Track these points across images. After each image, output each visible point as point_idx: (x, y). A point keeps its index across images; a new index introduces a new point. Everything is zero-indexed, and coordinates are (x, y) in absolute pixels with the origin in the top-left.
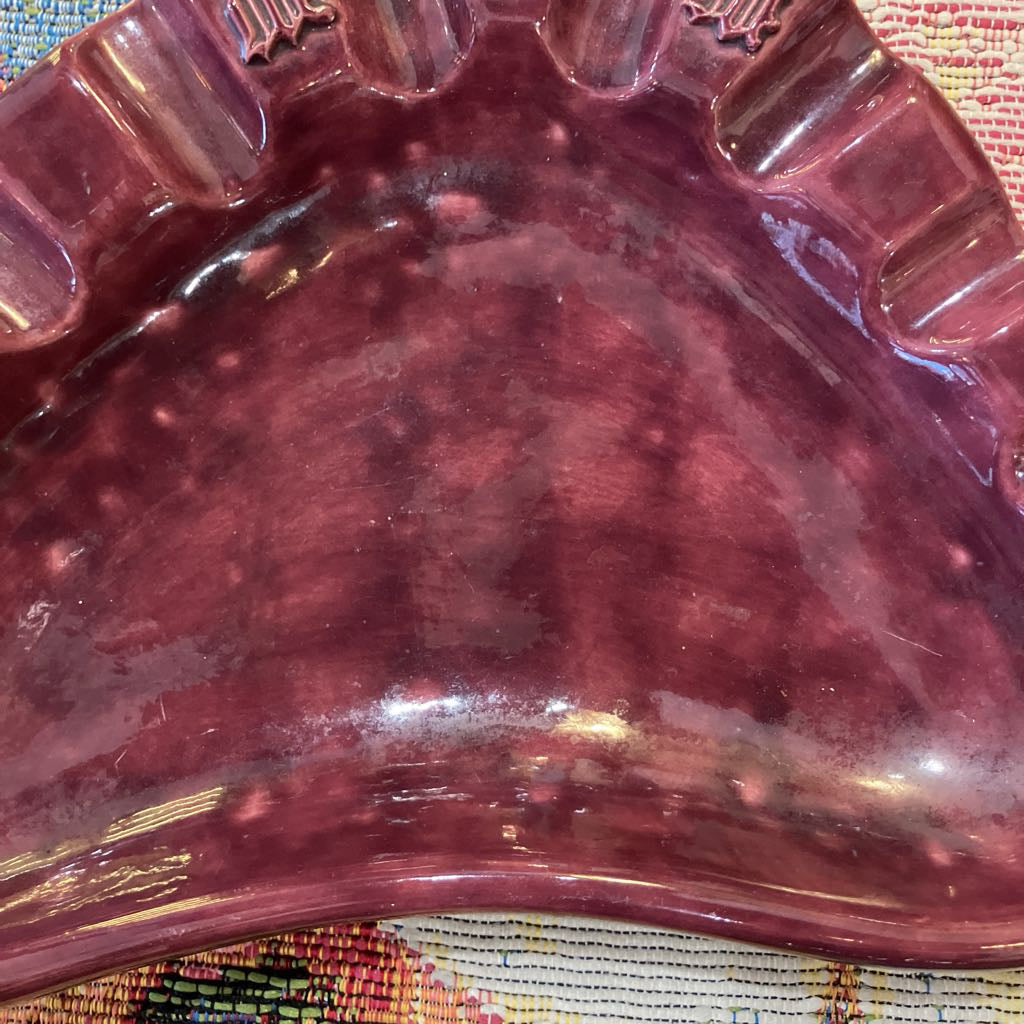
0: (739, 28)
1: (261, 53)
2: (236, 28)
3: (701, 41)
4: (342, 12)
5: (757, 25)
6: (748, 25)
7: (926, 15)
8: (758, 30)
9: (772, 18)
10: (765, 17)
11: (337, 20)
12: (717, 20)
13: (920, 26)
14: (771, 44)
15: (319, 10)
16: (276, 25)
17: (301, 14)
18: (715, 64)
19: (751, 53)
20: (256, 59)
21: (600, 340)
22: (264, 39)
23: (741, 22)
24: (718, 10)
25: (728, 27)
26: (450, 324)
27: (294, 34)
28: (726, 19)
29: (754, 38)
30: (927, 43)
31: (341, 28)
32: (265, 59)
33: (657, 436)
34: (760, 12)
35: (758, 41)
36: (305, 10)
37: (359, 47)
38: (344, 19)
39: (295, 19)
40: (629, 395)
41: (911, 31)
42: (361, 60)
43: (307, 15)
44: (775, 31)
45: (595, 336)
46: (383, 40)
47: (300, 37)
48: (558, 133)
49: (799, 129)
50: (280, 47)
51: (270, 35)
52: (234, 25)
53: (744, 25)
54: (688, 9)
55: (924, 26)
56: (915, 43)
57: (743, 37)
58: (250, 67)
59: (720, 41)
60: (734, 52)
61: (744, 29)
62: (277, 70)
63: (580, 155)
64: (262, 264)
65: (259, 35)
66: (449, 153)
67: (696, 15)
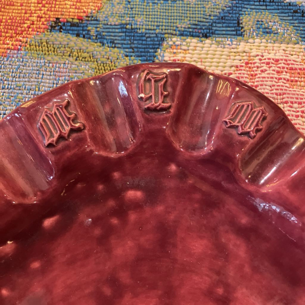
0: (247, 129)
1: (52, 143)
2: (42, 133)
3: (231, 134)
4: (87, 125)
5: (254, 129)
6: (250, 128)
7: (302, 114)
8: (254, 130)
9: (260, 125)
10: (257, 125)
11: (84, 128)
12: (237, 126)
13: (300, 118)
14: (259, 134)
15: (77, 125)
16: (59, 132)
17: (70, 127)
18: (238, 143)
19: (251, 138)
20: (50, 145)
21: (193, 249)
22: (54, 137)
23: (247, 127)
24: (238, 123)
25: (242, 129)
26: (130, 243)
27: (66, 135)
28: (242, 126)
29: (253, 133)
30: (304, 124)
31: (86, 131)
32: (54, 145)
33: (220, 291)
34: (255, 123)
35: (255, 134)
36: (72, 126)
37: (94, 138)
38: (87, 128)
39: (67, 129)
40: (207, 273)
41: (297, 120)
42: (94, 143)
43: (72, 127)
44: (261, 130)
45: (191, 247)
46: (103, 135)
47: (69, 136)
48: (173, 167)
49: (274, 169)
50: (60, 140)
51: (56, 136)
52: (41, 131)
53: (249, 128)
54: (226, 122)
55: (301, 118)
56: (299, 124)
57: (249, 132)
58: (47, 148)
59: (239, 134)
60: (245, 138)
61: (249, 130)
62: (59, 149)
63: (182, 175)
64: (51, 223)
65: (52, 135)
66: (129, 176)
67: (229, 125)
